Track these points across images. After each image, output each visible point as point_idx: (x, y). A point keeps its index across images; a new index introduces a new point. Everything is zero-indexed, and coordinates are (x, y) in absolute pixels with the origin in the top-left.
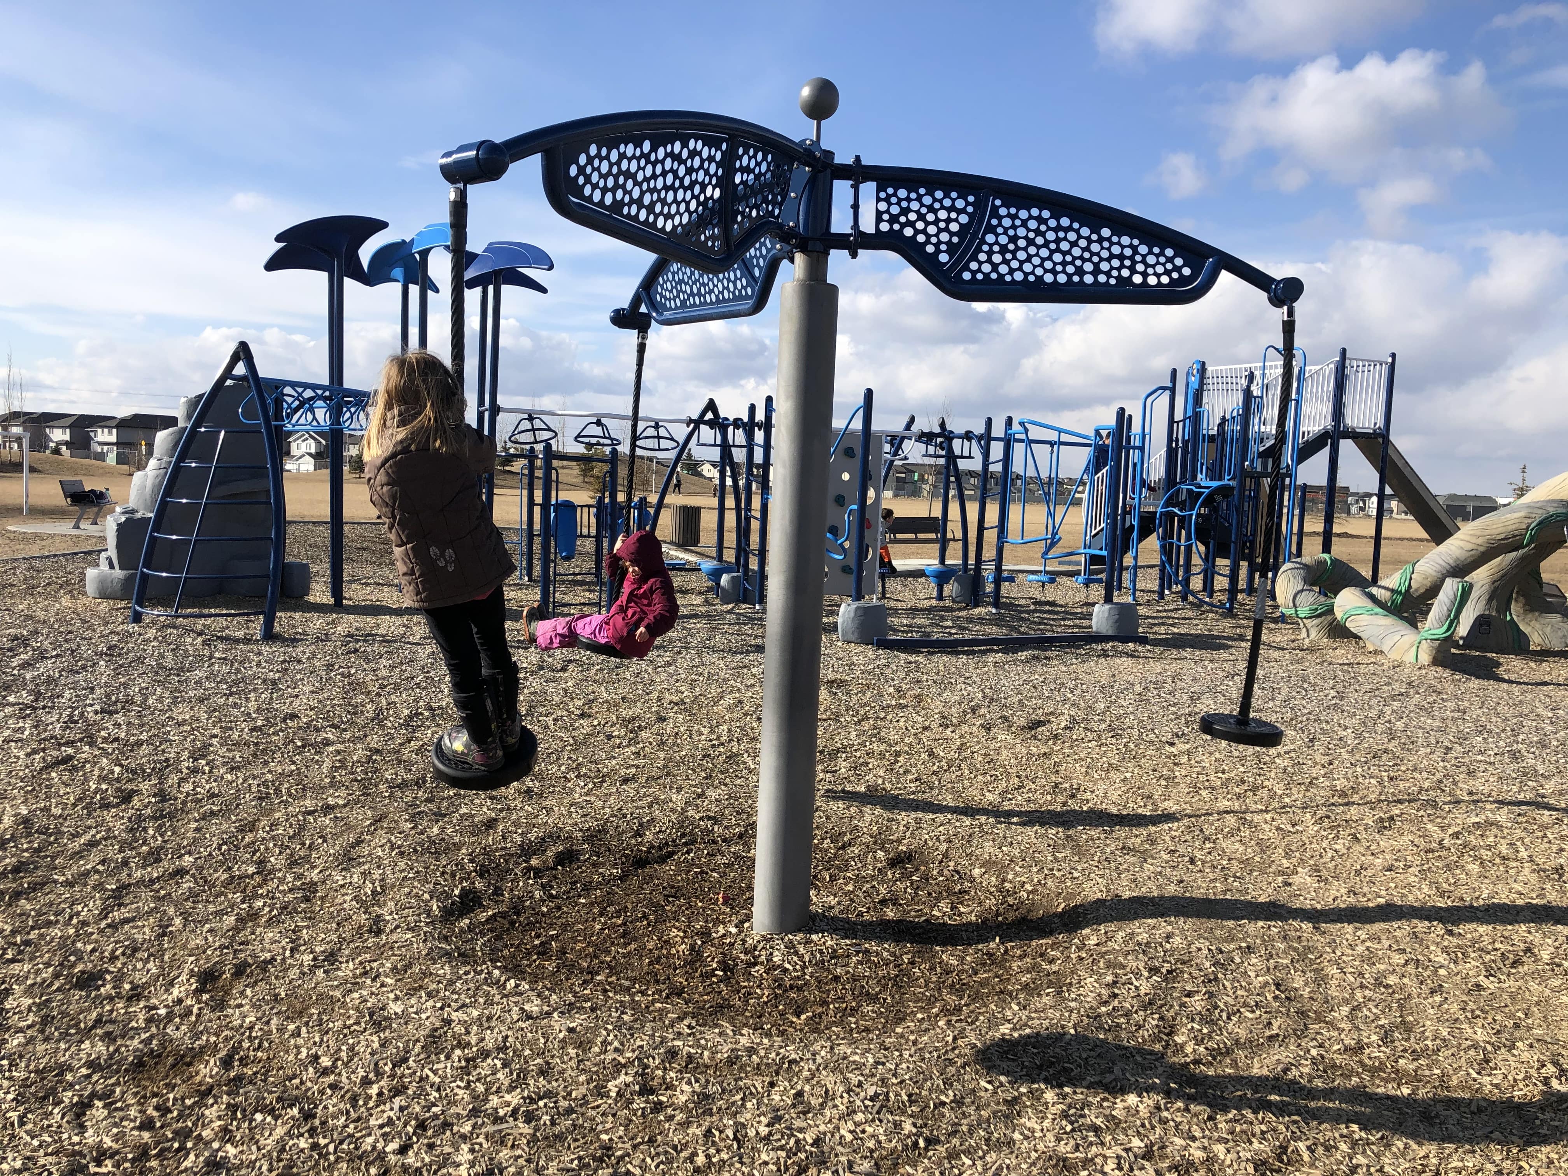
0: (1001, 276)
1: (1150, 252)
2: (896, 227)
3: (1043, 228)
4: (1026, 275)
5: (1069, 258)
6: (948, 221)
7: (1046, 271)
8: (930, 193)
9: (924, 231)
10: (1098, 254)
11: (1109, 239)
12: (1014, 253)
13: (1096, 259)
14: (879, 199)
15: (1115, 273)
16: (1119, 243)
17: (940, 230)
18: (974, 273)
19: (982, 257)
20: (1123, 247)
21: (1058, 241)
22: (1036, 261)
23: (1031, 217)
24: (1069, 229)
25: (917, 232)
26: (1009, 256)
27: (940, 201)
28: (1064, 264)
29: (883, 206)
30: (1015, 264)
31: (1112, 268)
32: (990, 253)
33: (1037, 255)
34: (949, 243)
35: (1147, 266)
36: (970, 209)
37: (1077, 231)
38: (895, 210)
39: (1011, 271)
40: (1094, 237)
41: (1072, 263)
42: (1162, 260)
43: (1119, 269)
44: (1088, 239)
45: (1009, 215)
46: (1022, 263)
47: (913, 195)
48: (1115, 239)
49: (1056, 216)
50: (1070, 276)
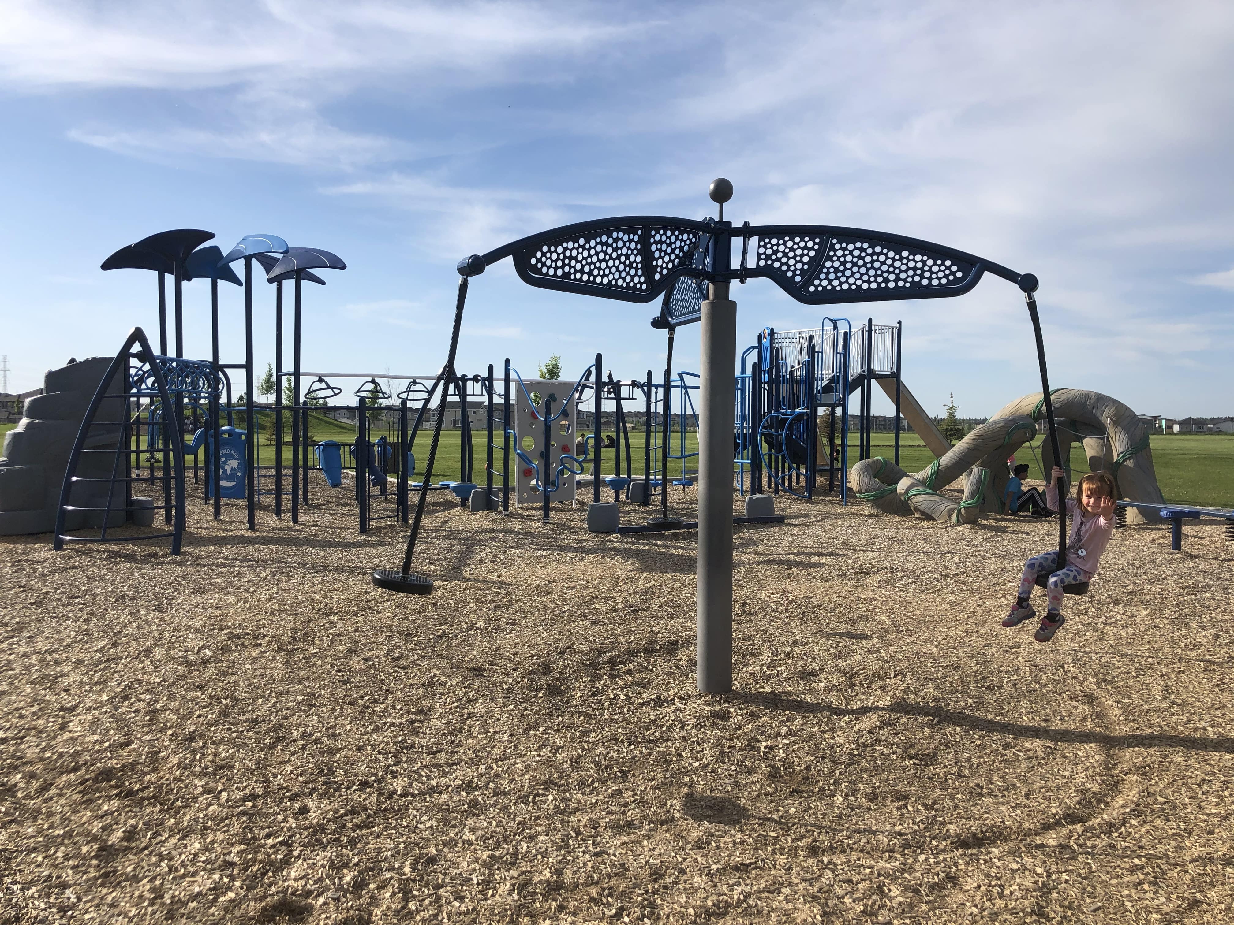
0: (834, 287)
1: (935, 264)
2: (769, 262)
3: (863, 254)
4: (850, 285)
5: (879, 272)
6: (802, 255)
7: (864, 282)
8: (792, 239)
9: (786, 264)
10: (899, 268)
11: (907, 258)
12: (843, 272)
13: (897, 271)
14: (759, 246)
15: (910, 280)
16: (914, 260)
17: (797, 262)
18: (816, 287)
19: (823, 276)
20: (916, 262)
21: (873, 262)
22: (857, 276)
23: (855, 248)
24: (881, 253)
25: (782, 264)
26: (839, 274)
27: (798, 244)
28: (876, 276)
29: (762, 250)
30: (843, 279)
31: (908, 276)
32: (828, 273)
33: (858, 272)
34: (802, 270)
35: (932, 273)
36: (816, 247)
37: (886, 255)
38: (769, 252)
39: (841, 284)
40: (897, 257)
41: (881, 275)
42: (943, 268)
43: (912, 277)
44: (894, 260)
45: (841, 248)
46: (848, 278)
47: (781, 242)
48: (911, 257)
49: (872, 246)
50: (879, 284)
